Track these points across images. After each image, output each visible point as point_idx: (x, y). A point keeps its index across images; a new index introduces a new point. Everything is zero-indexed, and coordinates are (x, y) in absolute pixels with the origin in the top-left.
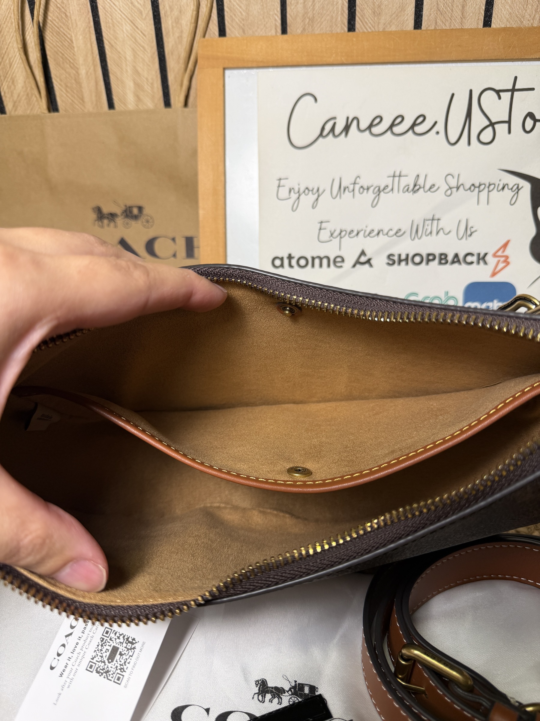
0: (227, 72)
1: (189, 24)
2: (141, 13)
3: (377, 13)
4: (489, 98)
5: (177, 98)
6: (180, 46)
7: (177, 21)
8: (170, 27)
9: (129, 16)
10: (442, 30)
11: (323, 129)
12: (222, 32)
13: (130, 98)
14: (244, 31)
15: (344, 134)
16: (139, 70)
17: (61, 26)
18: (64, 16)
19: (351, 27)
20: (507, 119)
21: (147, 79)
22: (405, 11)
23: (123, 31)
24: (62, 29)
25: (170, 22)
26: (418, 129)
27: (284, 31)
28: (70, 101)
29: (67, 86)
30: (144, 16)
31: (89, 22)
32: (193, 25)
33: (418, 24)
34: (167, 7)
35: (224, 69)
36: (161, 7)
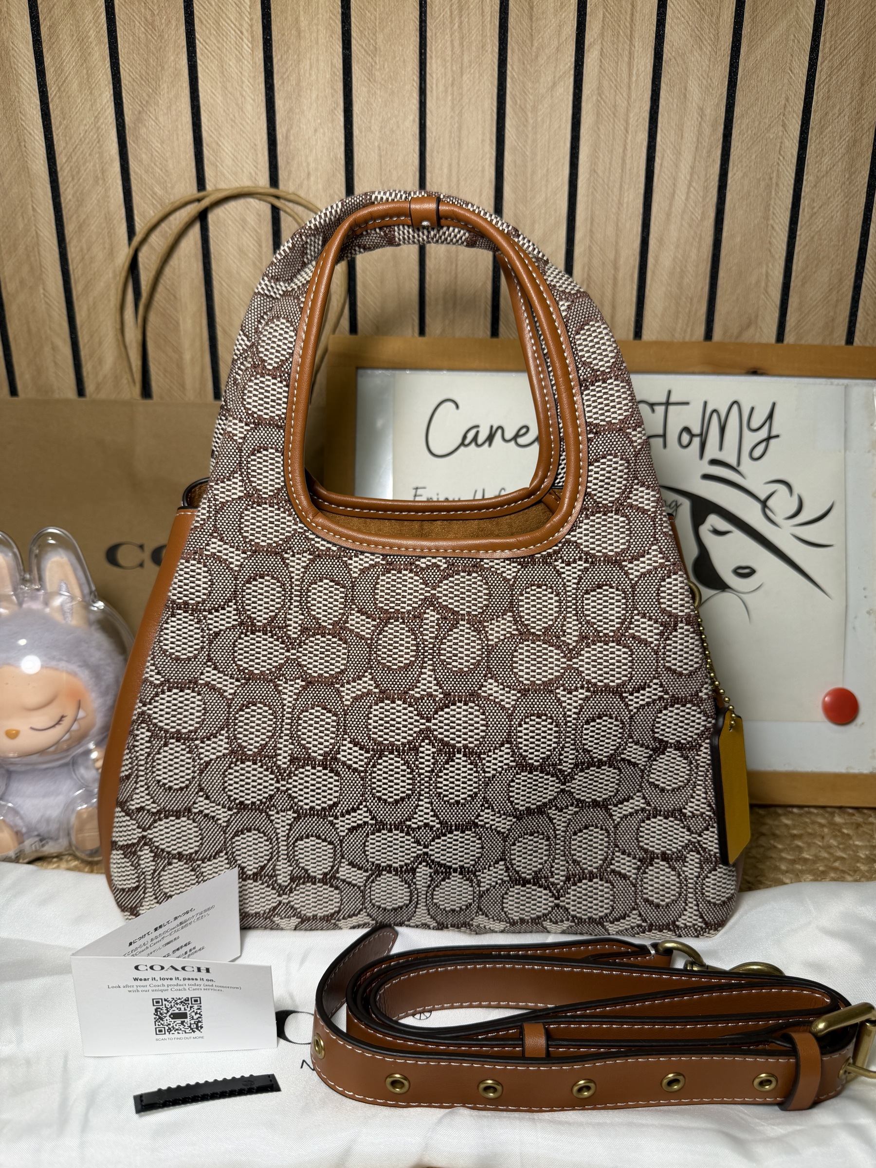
0: (360, 372)
11: (465, 437)
12: (354, 330)
15: (487, 444)
17: (168, 308)
18: (172, 298)
19: (495, 333)
20: (661, 432)
24: (168, 311)
27: (422, 332)
28: (169, 387)
29: (166, 371)
31: (202, 307)
35: (357, 368)
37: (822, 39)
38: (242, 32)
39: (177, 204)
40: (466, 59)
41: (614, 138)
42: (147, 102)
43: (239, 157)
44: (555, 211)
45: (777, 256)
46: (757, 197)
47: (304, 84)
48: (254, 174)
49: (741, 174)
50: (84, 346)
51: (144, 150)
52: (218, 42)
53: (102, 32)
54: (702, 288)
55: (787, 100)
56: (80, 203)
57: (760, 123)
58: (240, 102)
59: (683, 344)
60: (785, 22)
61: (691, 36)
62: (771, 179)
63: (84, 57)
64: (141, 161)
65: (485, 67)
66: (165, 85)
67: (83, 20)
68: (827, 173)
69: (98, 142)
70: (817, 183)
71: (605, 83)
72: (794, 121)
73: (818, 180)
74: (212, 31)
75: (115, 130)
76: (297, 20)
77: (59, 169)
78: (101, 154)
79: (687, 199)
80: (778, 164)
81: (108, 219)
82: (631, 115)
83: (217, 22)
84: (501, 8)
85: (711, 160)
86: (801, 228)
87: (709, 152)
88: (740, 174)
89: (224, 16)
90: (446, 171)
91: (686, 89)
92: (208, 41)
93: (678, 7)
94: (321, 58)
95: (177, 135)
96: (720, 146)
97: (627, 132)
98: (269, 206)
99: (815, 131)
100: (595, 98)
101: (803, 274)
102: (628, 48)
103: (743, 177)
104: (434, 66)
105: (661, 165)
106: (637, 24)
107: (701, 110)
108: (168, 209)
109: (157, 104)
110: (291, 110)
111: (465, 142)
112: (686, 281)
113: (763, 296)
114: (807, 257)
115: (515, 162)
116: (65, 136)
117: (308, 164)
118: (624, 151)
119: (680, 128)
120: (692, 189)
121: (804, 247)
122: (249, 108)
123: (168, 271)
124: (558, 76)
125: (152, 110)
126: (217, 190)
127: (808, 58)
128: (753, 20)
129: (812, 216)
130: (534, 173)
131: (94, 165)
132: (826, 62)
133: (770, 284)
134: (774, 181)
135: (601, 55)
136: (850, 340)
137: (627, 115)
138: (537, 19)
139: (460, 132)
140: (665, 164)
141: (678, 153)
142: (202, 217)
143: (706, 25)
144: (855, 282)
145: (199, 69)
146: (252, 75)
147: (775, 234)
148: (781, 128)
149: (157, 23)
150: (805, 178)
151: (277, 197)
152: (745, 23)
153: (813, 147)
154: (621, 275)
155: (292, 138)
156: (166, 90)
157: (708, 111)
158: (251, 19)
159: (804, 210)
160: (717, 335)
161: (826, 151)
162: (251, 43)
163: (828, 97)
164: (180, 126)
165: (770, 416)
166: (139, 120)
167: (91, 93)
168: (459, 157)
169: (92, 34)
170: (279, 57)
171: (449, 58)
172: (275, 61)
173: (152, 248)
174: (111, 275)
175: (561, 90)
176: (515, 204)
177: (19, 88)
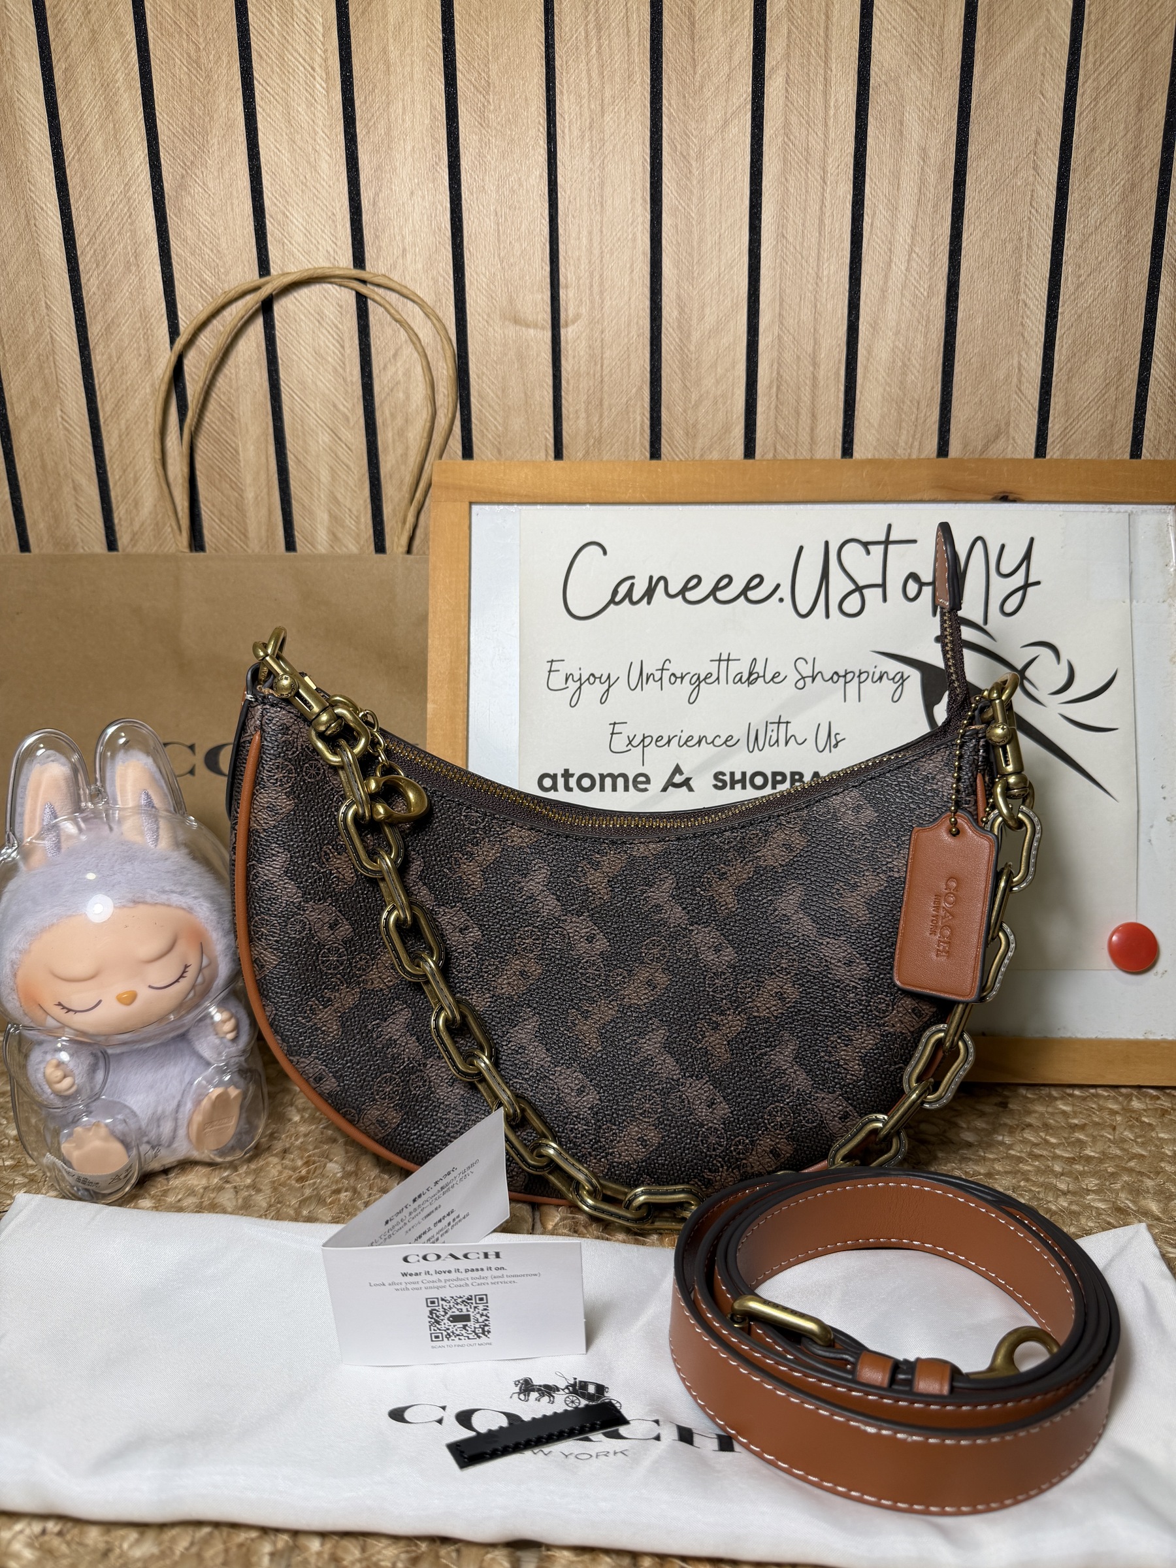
0: (475, 508)
1: (418, 438)
2: (347, 419)
3: (691, 433)
4: (852, 553)
5: (396, 539)
6: (403, 467)
7: (401, 433)
8: (390, 441)
9: (329, 423)
10: (786, 461)
11: (615, 592)
12: (468, 452)
13: (322, 535)
14: (499, 451)
15: (646, 600)
16: (339, 496)
17: (223, 432)
18: (228, 418)
19: (655, 453)
20: (880, 581)
21: (350, 510)
22: (730, 433)
23: (318, 442)
24: (224, 436)
25: (390, 435)
26: (752, 595)
27: (558, 455)
28: (226, 535)
29: (222, 514)
30: (352, 424)
31: (268, 428)
32: (424, 441)
33: (749, 452)
34: (387, 413)
35: (471, 503)
36: (378, 414)
37: (1083, 51)
38: (313, 69)
39: (232, 294)
40: (608, 94)
41: (807, 191)
42: (192, 163)
43: (313, 231)
44: (732, 290)
45: (1032, 342)
46: (1002, 263)
47: (395, 133)
48: (332, 252)
49: (980, 234)
50: (115, 484)
51: (189, 225)
52: (283, 81)
53: (132, 74)
54: (933, 388)
55: (1039, 134)
56: (108, 297)
57: (1003, 165)
58: (312, 159)
59: (908, 463)
60: (1032, 31)
61: (907, 54)
62: (1020, 239)
63: (110, 107)
64: (185, 240)
65: (633, 103)
66: (215, 141)
67: (108, 60)
68: (1096, 228)
69: (130, 216)
70: (1083, 243)
71: (794, 119)
72: (1049, 161)
73: (1085, 239)
74: (275, 66)
75: (151, 200)
76: (385, 50)
77: (79, 253)
78: (134, 233)
79: (907, 269)
80: (1029, 218)
81: (144, 316)
82: (830, 161)
83: (281, 57)
84: (652, 26)
85: (939, 217)
86: (1064, 302)
87: (935, 206)
88: (978, 234)
89: (290, 47)
90: (585, 241)
91: (902, 124)
92: (269, 81)
93: (888, 17)
94: (417, 98)
95: (232, 204)
96: (950, 198)
97: (825, 183)
98: (354, 293)
99: (1077, 175)
100: (780, 139)
101: (1069, 365)
102: (822, 72)
103: (982, 238)
104: (566, 104)
105: (872, 225)
106: (834, 40)
107: (924, 150)
108: (221, 301)
109: (204, 165)
110: (379, 168)
111: (609, 202)
112: (910, 378)
113: (1015, 396)
114: (1074, 342)
115: (676, 226)
116: (87, 210)
117: (403, 237)
118: (821, 208)
119: (896, 175)
120: (914, 255)
121: (1069, 329)
122: (324, 166)
123: (221, 381)
124: (730, 112)
125: (198, 172)
126: (284, 274)
127: (1064, 78)
128: (989, 29)
129: (1078, 287)
130: (701, 240)
131: (125, 247)
132: (1090, 81)
133: (1024, 380)
134: (1025, 243)
135: (787, 82)
136: (1136, 452)
137: (824, 161)
138: (700, 39)
139: (602, 188)
140: (877, 223)
141: (894, 209)
142: (266, 307)
143: (925, 39)
144: (1140, 375)
145: (259, 118)
146: (328, 123)
147: (1028, 313)
148: (1032, 172)
149: (204, 60)
150: (1067, 236)
151: (364, 282)
152: (978, 34)
153: (1076, 195)
154: (821, 374)
155: (381, 204)
156: (216, 147)
157: (932, 152)
158: (325, 51)
159: (1067, 279)
160: (955, 449)
161: (1094, 200)
162: (326, 82)
163: (1094, 129)
164: (235, 193)
165: (1027, 556)
166: (182, 187)
167: (119, 153)
168: (602, 223)
169: (120, 76)
170: (362, 99)
171: (585, 93)
172: (357, 104)
173: (201, 352)
174: (148, 390)
175: (735, 130)
176: (678, 282)
177: (27, 150)
